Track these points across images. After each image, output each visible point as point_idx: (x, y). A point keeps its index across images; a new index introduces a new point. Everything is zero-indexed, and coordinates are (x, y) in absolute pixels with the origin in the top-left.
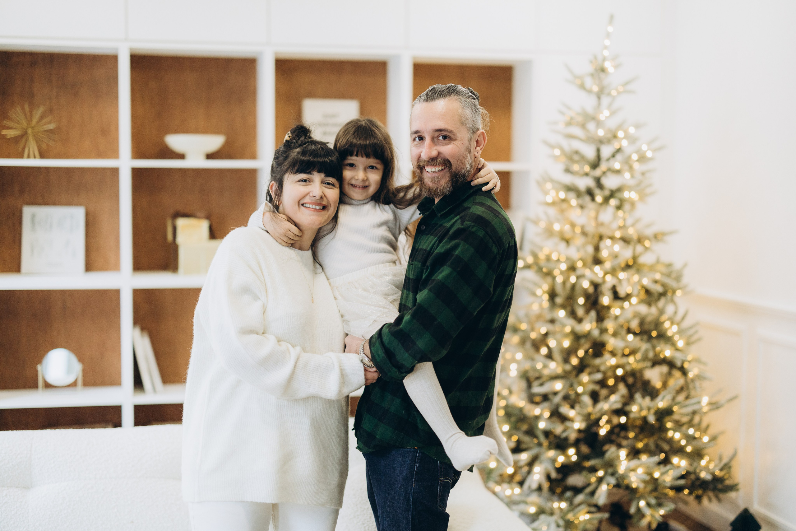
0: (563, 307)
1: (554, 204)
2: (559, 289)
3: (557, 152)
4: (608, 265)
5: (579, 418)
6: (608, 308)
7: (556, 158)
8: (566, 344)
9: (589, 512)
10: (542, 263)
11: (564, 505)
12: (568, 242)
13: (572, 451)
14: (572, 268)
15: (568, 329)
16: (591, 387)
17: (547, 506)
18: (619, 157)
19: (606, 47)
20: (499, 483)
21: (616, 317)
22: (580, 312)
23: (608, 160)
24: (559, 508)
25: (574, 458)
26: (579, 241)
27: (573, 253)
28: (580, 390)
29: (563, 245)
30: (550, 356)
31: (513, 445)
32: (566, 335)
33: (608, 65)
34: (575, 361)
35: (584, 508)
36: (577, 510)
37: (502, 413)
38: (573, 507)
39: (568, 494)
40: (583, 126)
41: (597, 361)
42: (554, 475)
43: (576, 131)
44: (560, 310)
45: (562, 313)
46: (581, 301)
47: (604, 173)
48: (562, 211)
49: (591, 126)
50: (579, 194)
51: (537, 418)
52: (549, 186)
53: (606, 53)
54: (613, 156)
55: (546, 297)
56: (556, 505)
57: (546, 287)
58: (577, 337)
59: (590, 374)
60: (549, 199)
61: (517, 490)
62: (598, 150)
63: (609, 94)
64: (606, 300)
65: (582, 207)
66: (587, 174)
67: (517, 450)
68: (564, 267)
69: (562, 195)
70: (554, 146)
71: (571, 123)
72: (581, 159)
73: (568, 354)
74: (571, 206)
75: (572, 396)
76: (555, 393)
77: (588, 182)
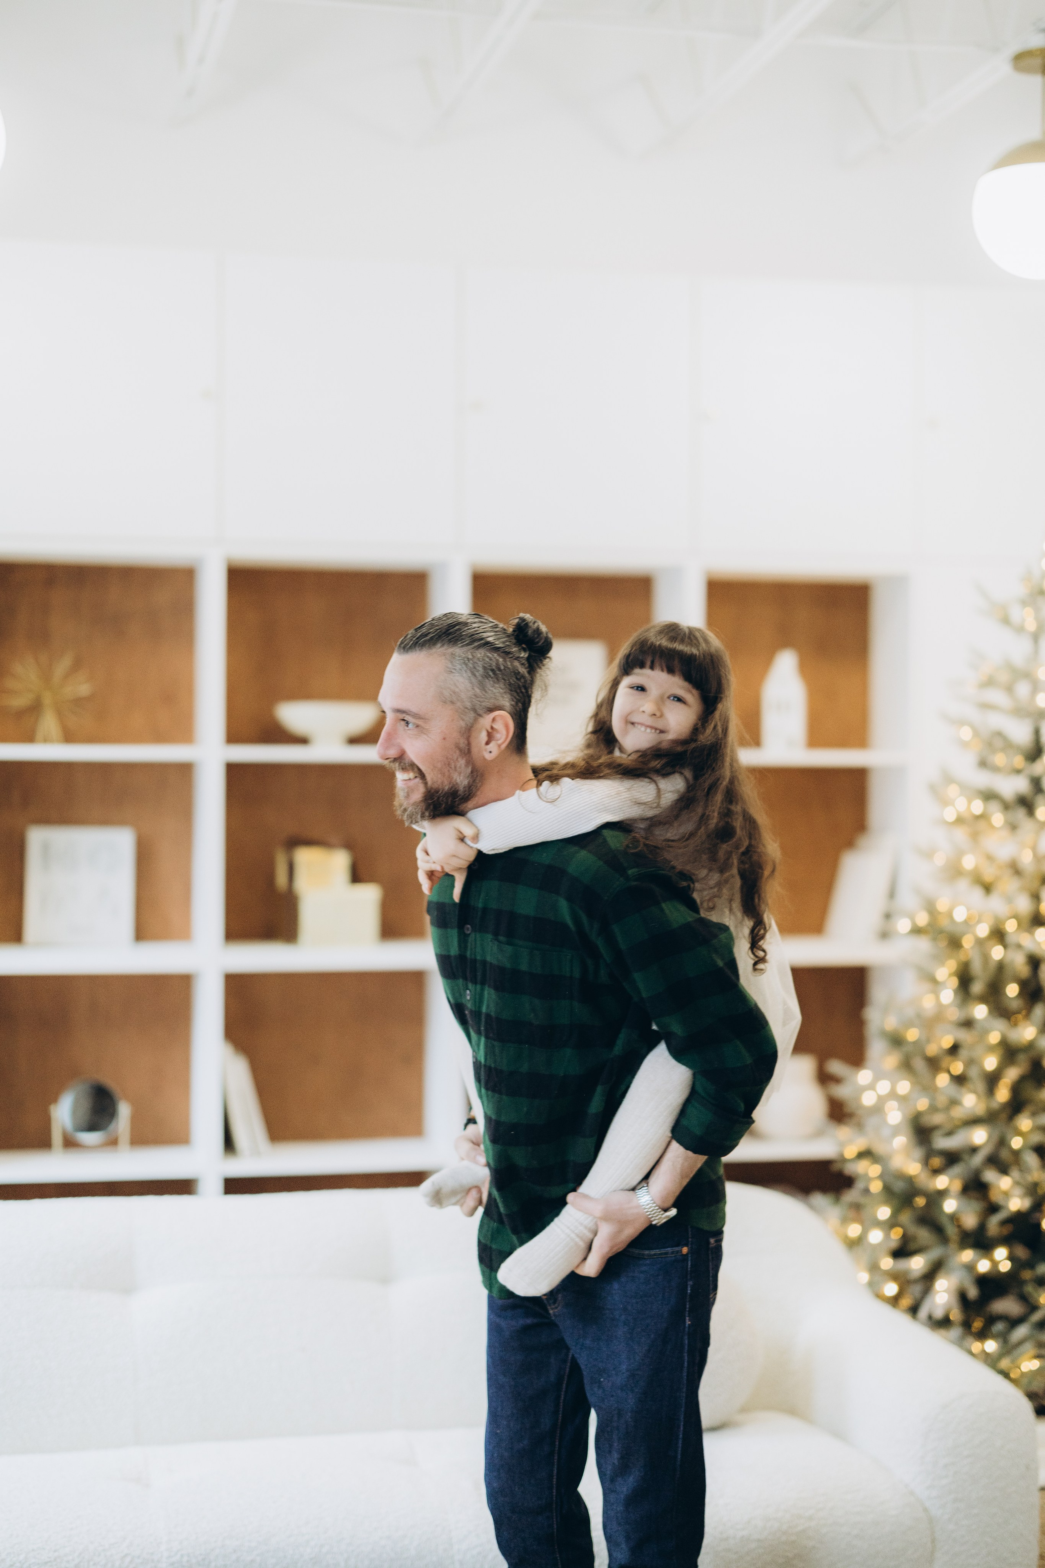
0: (983, 999)
1: (960, 821)
2: (977, 968)
3: (966, 733)
5: (1018, 1191)
7: (964, 745)
8: (991, 1063)
9: (1038, 1357)
10: (944, 923)
11: (991, 1346)
12: (988, 888)
13: (1001, 1253)
14: (999, 935)
15: (994, 1038)
16: (1036, 1138)
22: (1013, 1006)
24: (984, 1351)
25: (1005, 1266)
26: (1010, 885)
27: (996, 905)
28: (1016, 1143)
29: (977, 893)
31: (895, 1243)
32: (991, 1049)
34: (1003, 1094)
35: (1029, 1349)
36: (1016, 1353)
37: (876, 1188)
38: (1008, 1349)
39: (999, 1327)
40: (1009, 689)
42: (973, 1293)
43: (997, 697)
44: (977, 1005)
45: (980, 1011)
46: (1012, 990)
48: (975, 836)
49: (1023, 689)
50: (1006, 807)
51: (942, 1194)
52: (953, 791)
55: (954, 982)
56: (976, 1346)
57: (952, 964)
58: (1008, 1051)
59: (1034, 1114)
60: (950, 815)
62: (1037, 731)
65: (1013, 827)
66: (1018, 772)
67: (901, 1252)
68: (983, 930)
69: (978, 806)
70: (961, 722)
71: (989, 683)
72: (1008, 745)
73: (992, 1080)
74: (993, 827)
75: (1004, 1154)
76: (974, 1150)
77: (1019, 785)
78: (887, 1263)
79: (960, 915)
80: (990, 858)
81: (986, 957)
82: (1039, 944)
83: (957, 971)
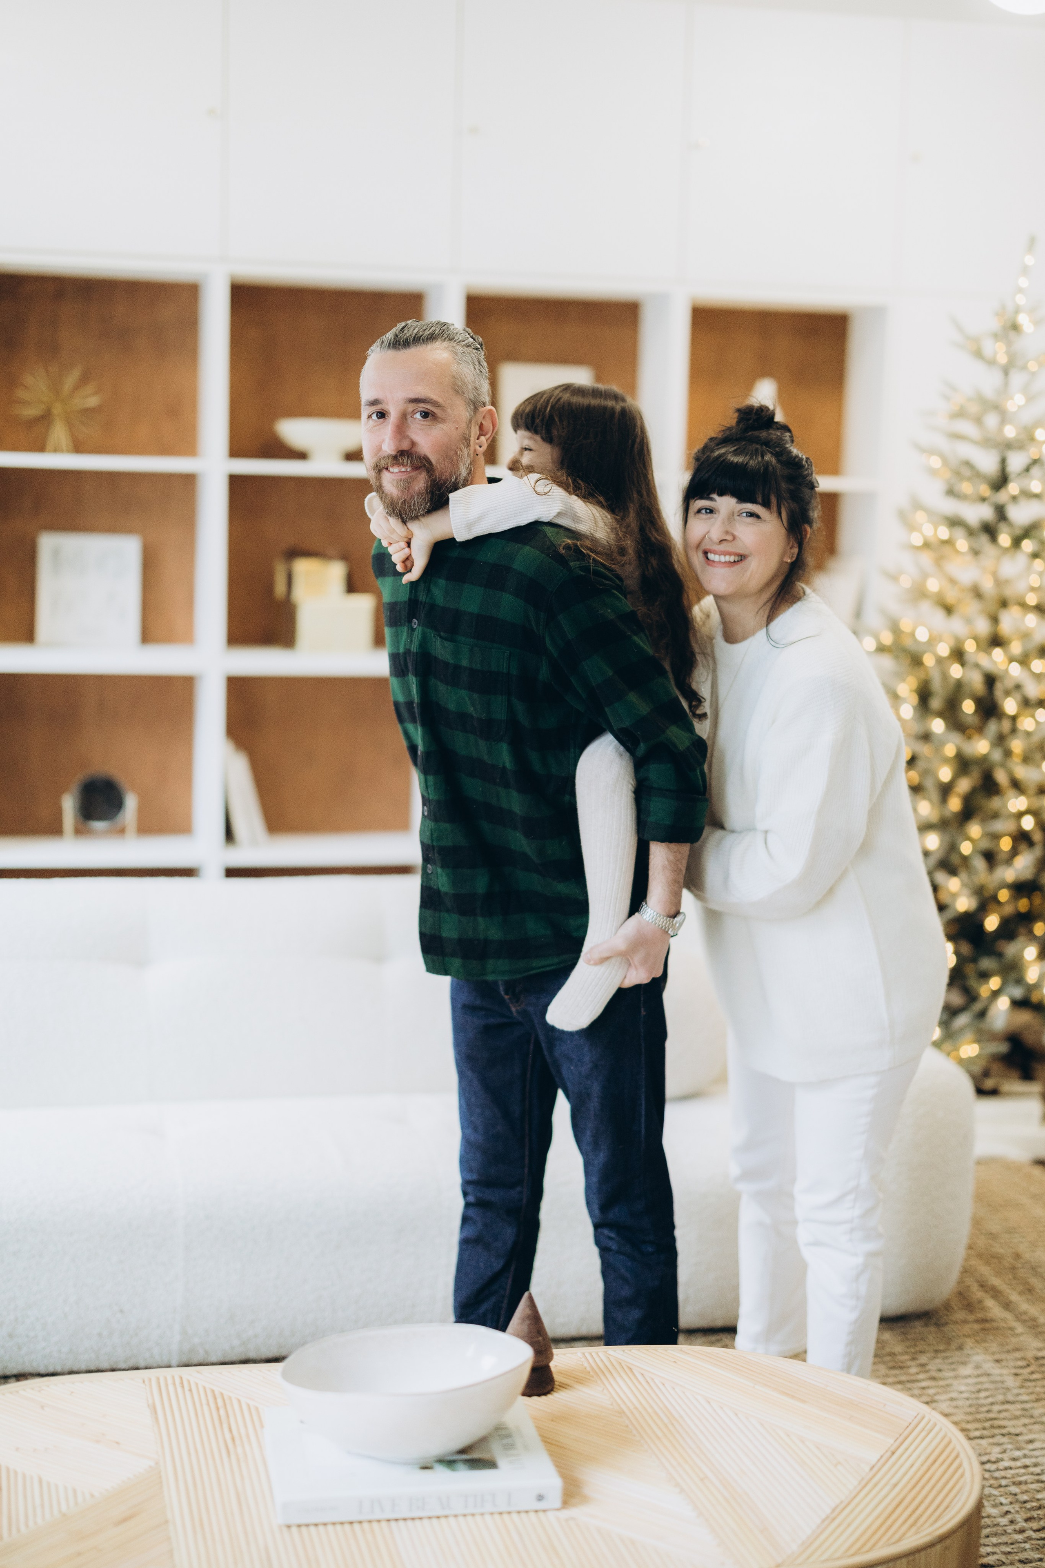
0: (940, 714)
1: (927, 545)
2: (937, 685)
3: (936, 462)
4: (1016, 648)
5: (966, 891)
6: (1014, 719)
7: (933, 472)
8: (945, 774)
9: (977, 1042)
10: (908, 642)
12: (949, 610)
14: (958, 655)
15: (950, 750)
16: (985, 844)
18: (1035, 471)
19: (1020, 290)
21: (1028, 734)
22: (969, 722)
23: (1019, 475)
26: (971, 607)
27: (956, 626)
28: (966, 848)
32: (946, 760)
33: (1023, 320)
34: (955, 804)
35: (969, 1035)
36: (957, 1038)
38: (951, 1035)
40: (978, 421)
41: (995, 803)
43: (967, 428)
44: (935, 719)
45: (938, 726)
46: (968, 707)
47: (1014, 498)
48: (939, 561)
49: (991, 421)
50: (971, 532)
52: (920, 517)
53: (1021, 300)
54: (1027, 470)
55: (914, 699)
57: (913, 680)
58: (963, 764)
59: (983, 822)
60: (917, 540)
62: (1003, 461)
63: (1024, 368)
64: (1010, 706)
65: (976, 553)
66: (983, 500)
68: (944, 650)
69: (944, 533)
70: (931, 451)
71: (960, 414)
72: (976, 474)
73: (946, 790)
74: (957, 552)
75: (955, 859)
77: (986, 513)
79: (922, 635)
80: (953, 581)
81: (945, 675)
82: (995, 663)
83: (917, 688)
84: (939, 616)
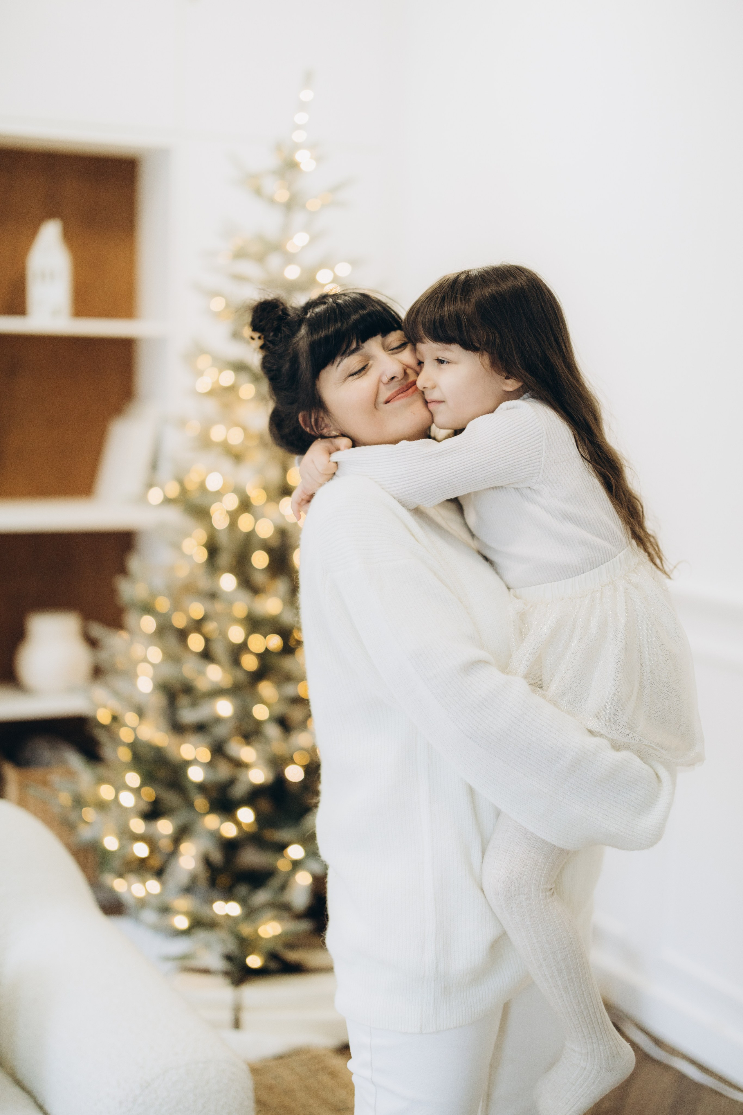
0: (231, 570)
1: (211, 393)
2: (224, 540)
3: (219, 304)
5: (260, 763)
7: (217, 315)
8: (236, 634)
10: (194, 493)
11: (234, 908)
12: (238, 458)
13: (245, 812)
14: (246, 505)
15: (240, 610)
17: (204, 911)
19: (297, 127)
20: (121, 875)
22: (260, 579)
24: (227, 913)
25: (251, 825)
27: (245, 477)
28: (260, 713)
30: (207, 655)
31: (144, 806)
32: (236, 619)
33: (301, 157)
34: (249, 664)
35: (268, 914)
36: (257, 917)
37: (124, 755)
38: (250, 913)
39: (242, 887)
40: (261, 261)
42: (217, 856)
43: (249, 268)
44: (226, 575)
45: (227, 582)
46: (261, 559)
48: (228, 407)
49: (274, 261)
50: (256, 378)
51: (187, 764)
52: (203, 362)
53: (299, 137)
55: (202, 555)
56: (219, 908)
57: (200, 535)
58: (254, 622)
59: (276, 684)
60: (202, 386)
61: (153, 886)
63: (305, 206)
67: (151, 814)
68: (232, 502)
69: (228, 378)
70: (213, 293)
71: (240, 254)
73: (238, 651)
74: (242, 397)
75: (248, 725)
76: (218, 720)
78: (138, 826)
79: (212, 484)
80: (241, 429)
81: (234, 528)
82: (283, 516)
83: (206, 543)
84: (227, 465)
